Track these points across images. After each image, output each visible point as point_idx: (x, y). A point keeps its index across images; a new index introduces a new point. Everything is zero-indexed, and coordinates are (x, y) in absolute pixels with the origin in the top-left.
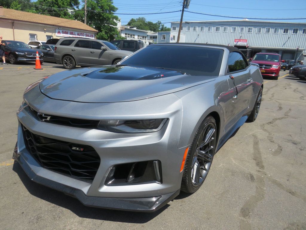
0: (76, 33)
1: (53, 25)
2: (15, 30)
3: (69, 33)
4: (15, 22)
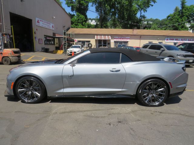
0: (180, 39)
1: (164, 36)
2: (141, 40)
3: (175, 40)
4: (142, 36)
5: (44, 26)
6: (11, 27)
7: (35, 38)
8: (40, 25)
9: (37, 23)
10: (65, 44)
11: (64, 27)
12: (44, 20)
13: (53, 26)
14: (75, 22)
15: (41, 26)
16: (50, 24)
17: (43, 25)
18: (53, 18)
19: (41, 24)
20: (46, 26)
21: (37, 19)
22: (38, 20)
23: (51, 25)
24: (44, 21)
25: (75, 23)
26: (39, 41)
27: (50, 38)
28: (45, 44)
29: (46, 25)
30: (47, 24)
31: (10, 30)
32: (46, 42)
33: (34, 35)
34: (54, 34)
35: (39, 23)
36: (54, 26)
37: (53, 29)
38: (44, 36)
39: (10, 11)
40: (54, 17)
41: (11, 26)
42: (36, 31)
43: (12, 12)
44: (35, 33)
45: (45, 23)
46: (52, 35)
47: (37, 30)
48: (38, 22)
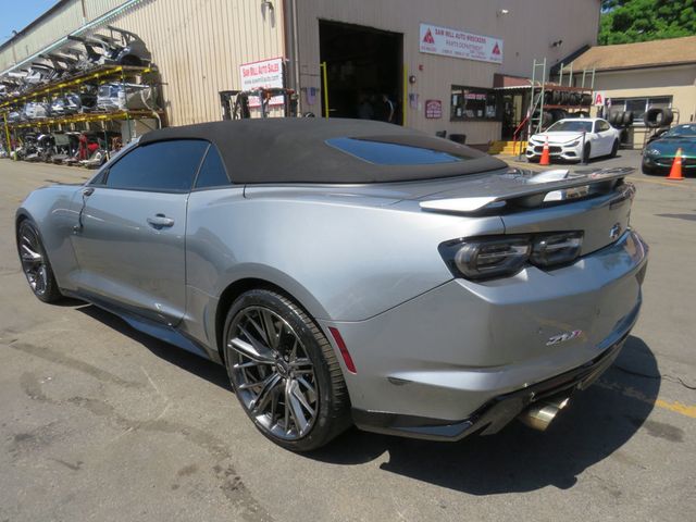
5: (453, 50)
6: (322, 68)
7: (411, 97)
8: (434, 50)
9: (422, 44)
10: (536, 115)
11: (555, 44)
12: (456, 30)
13: (497, 46)
14: (639, 17)
15: (439, 52)
16: (484, 41)
17: (449, 48)
18: (499, 15)
19: (441, 45)
20: (467, 51)
21: (424, 29)
22: (429, 34)
23: (490, 43)
24: (455, 33)
25: (638, 21)
26: (426, 108)
27: (480, 97)
28: (454, 118)
29: (462, 46)
30: (469, 42)
31: (319, 78)
32: (459, 110)
33: (407, 89)
34: (499, 79)
35: (432, 41)
36: (500, 48)
37: (499, 59)
38: (449, 92)
39: (320, 16)
40: (505, 11)
41: (321, 62)
42: (416, 72)
43: (329, 18)
44: (411, 81)
45: (461, 41)
46: (489, 84)
47: (421, 68)
48: (429, 38)
